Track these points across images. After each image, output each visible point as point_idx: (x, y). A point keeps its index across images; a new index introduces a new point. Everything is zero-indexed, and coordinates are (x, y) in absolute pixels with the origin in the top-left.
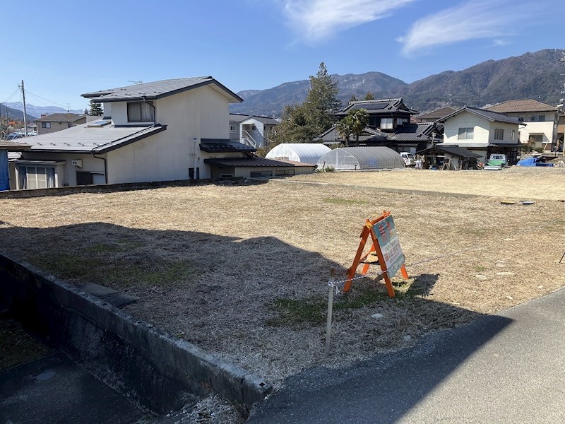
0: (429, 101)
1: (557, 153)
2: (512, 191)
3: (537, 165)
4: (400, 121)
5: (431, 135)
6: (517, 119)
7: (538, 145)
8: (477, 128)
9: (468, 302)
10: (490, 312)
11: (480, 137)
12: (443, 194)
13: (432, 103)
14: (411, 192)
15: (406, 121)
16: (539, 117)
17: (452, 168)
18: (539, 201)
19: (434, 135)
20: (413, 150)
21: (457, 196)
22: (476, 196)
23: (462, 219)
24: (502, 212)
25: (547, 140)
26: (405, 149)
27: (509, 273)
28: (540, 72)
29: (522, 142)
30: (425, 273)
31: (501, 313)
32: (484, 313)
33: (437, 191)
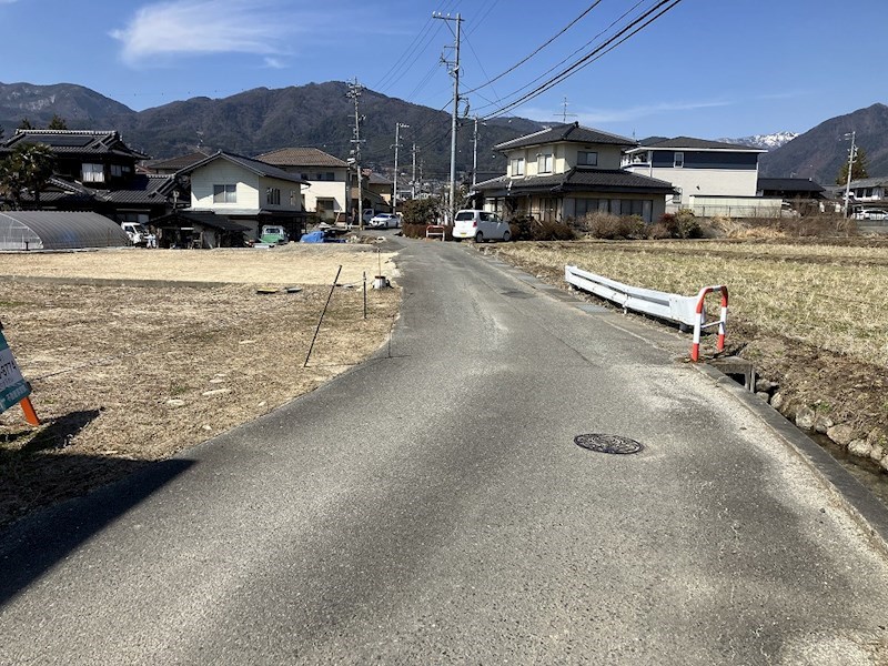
0: (174, 142)
1: (351, 226)
2: (279, 275)
3: (325, 241)
4: (116, 171)
5: (171, 196)
6: (299, 176)
7: (329, 214)
8: (240, 186)
9: (134, 446)
10: (167, 455)
11: (246, 199)
12: (172, 284)
13: (179, 146)
14: (118, 283)
15: (127, 170)
16: (327, 174)
17: (205, 247)
18: (309, 287)
19: (176, 194)
20: (144, 218)
21: (195, 286)
22: (223, 284)
23: (186, 317)
24: (254, 305)
25: (339, 208)
26: (130, 216)
27: (222, 391)
28: (330, 113)
29: (308, 210)
30: (80, 409)
31: (183, 454)
32: (154, 458)
33: (164, 279)
